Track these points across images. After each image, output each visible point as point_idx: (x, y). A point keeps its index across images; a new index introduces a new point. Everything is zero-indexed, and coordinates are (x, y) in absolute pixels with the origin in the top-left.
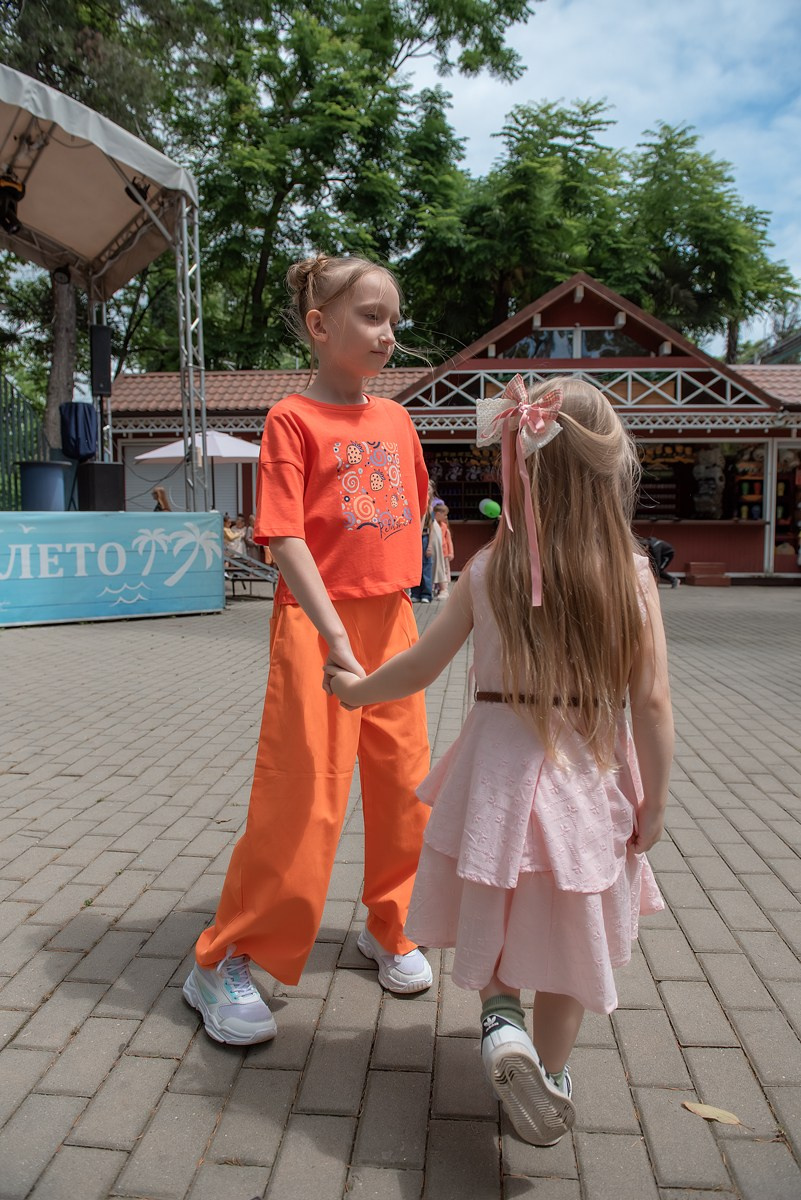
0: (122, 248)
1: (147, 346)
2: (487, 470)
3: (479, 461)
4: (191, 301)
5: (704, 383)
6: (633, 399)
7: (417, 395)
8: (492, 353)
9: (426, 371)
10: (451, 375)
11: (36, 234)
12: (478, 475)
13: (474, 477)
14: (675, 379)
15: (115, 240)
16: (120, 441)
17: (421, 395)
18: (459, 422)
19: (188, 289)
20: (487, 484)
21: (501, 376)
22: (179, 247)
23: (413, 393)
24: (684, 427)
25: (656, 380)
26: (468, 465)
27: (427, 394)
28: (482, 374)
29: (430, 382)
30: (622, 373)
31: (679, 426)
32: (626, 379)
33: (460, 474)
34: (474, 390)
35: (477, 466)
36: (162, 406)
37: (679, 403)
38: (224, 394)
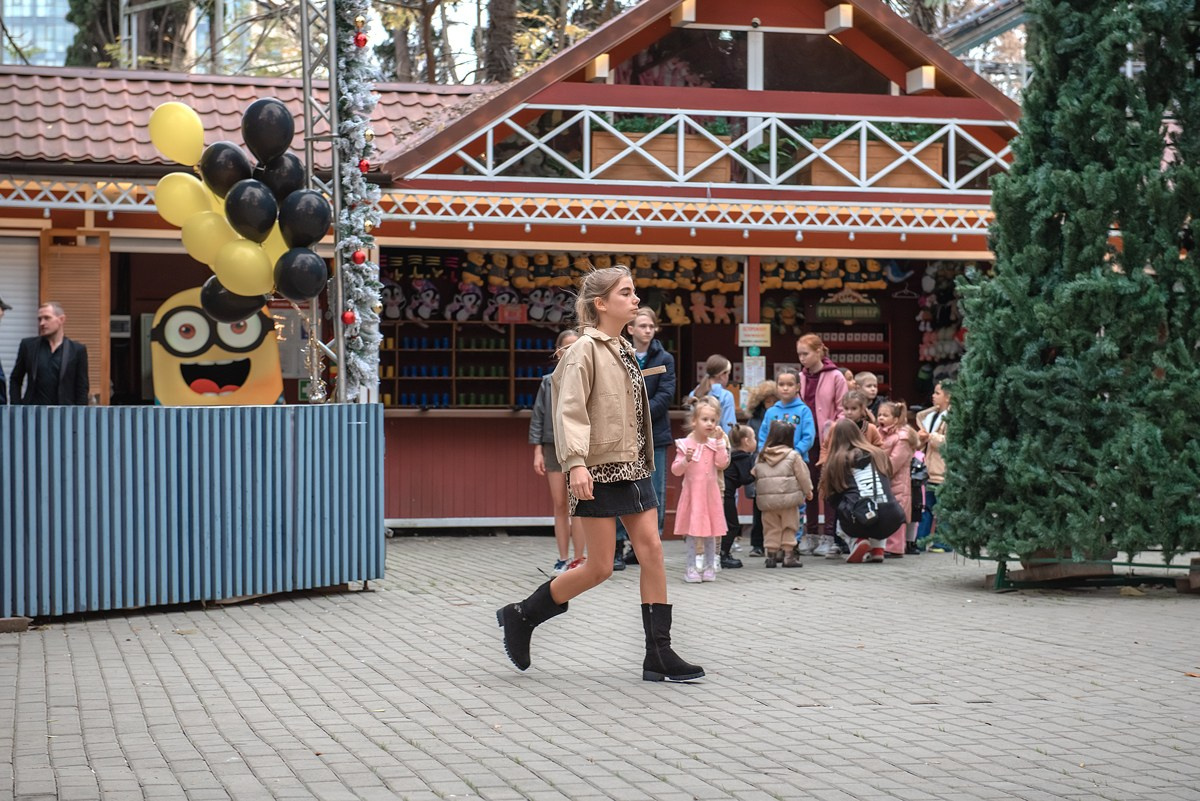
5: (996, 151)
6: (870, 174)
7: (456, 149)
10: (524, 111)
14: (945, 139)
17: (463, 150)
18: (540, 208)
20: (507, 326)
23: (447, 147)
24: (961, 231)
25: (910, 139)
27: (476, 149)
29: (484, 124)
30: (849, 124)
31: (952, 230)
32: (856, 136)
34: (570, 143)
37: (953, 187)
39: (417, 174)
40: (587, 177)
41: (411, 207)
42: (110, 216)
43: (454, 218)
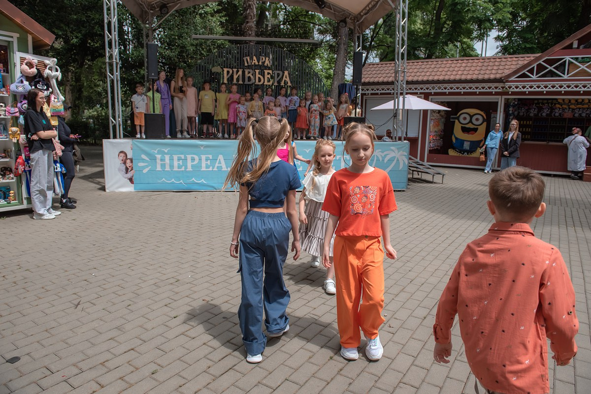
0: (371, 9)
1: (381, 44)
2: (567, 111)
3: (561, 106)
4: (402, 37)
7: (525, 71)
8: (575, 45)
9: (532, 57)
10: (547, 59)
11: (332, 5)
12: (560, 114)
13: (557, 114)
15: (368, 5)
16: (364, 96)
17: (527, 71)
18: (550, 86)
19: (401, 32)
20: (566, 118)
21: (580, 59)
22: (398, 10)
23: (522, 71)
26: (554, 107)
27: (531, 71)
28: (568, 58)
29: (534, 63)
33: (548, 112)
34: (561, 68)
35: (560, 108)
36: (385, 80)
38: (417, 72)
39: (513, 78)
40: (566, 77)
41: (510, 87)
42: (433, 93)
43: (522, 90)
